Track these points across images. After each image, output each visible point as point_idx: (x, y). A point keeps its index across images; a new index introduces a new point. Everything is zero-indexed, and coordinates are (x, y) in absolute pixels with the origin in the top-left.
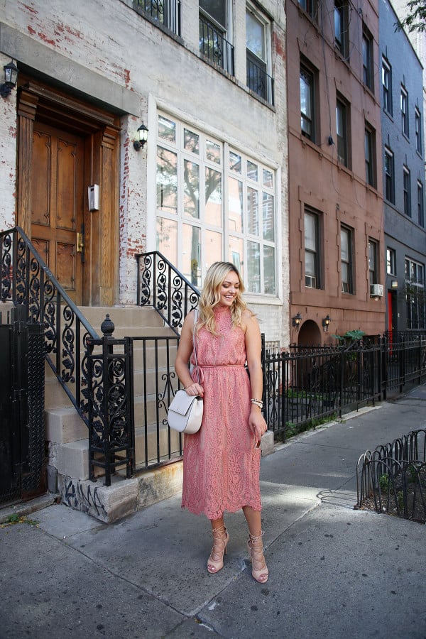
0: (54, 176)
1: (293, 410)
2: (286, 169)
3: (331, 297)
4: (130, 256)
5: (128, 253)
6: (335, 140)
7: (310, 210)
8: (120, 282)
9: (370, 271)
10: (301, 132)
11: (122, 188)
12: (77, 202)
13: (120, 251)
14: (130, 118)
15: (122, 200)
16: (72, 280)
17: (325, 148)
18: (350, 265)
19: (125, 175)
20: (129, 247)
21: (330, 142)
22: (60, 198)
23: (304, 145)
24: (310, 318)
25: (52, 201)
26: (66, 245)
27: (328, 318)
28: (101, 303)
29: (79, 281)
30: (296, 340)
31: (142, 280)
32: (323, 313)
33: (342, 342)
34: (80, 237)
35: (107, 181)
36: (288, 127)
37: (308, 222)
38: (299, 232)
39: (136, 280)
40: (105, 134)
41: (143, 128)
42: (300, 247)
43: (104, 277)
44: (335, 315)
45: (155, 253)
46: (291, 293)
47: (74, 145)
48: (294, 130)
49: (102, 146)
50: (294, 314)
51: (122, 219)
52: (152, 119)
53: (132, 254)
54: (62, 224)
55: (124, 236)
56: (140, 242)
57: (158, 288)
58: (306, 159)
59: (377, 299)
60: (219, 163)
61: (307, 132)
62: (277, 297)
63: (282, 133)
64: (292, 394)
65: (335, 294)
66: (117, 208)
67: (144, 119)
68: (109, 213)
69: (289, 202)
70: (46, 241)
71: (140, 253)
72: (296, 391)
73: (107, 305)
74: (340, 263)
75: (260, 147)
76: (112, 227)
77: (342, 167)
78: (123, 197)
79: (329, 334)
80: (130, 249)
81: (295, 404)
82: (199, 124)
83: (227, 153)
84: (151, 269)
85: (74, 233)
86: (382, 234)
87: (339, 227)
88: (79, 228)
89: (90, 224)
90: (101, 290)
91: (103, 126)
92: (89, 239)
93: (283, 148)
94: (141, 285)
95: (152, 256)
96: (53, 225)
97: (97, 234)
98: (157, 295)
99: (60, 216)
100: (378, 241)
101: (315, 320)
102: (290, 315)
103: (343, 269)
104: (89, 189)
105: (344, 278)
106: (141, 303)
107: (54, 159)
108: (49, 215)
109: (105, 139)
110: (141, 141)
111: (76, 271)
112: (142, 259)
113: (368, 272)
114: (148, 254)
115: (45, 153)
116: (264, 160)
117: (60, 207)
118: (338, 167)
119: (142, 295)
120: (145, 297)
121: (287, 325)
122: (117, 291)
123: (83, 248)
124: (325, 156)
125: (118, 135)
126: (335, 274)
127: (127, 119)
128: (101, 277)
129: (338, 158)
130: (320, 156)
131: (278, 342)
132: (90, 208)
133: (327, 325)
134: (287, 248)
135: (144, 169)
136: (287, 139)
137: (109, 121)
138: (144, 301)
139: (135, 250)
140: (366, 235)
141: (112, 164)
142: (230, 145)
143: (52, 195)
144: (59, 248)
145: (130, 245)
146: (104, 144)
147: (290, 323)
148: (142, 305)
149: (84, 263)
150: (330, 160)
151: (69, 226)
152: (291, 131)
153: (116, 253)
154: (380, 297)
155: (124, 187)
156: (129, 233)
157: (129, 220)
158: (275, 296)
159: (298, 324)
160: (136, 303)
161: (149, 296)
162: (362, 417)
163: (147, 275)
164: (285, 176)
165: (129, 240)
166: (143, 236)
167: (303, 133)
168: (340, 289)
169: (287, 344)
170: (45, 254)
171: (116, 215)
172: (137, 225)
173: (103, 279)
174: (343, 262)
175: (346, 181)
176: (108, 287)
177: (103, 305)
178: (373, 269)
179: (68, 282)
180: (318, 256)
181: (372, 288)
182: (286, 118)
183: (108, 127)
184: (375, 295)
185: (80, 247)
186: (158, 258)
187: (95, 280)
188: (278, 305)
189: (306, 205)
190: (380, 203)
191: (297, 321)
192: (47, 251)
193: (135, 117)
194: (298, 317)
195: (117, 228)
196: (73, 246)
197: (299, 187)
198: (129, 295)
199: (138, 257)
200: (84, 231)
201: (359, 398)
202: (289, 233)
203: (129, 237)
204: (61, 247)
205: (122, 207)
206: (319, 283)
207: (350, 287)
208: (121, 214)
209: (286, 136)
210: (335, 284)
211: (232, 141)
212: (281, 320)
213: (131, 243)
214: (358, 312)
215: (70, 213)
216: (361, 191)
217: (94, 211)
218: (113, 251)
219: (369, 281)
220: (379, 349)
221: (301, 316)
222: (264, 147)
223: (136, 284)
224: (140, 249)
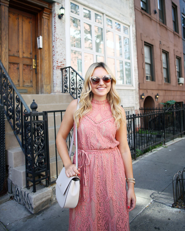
0: (20, 33)
1: (142, 139)
2: (134, 26)
3: (159, 85)
4: (58, 69)
5: (57, 68)
6: (158, 11)
7: (147, 44)
8: (54, 82)
9: (177, 72)
10: (141, 8)
11: (53, 37)
12: (32, 45)
13: (53, 67)
14: (56, 4)
15: (53, 43)
16: (31, 82)
17: (153, 15)
18: (168, 69)
19: (55, 31)
20: (57, 65)
21: (155, 12)
22: (24, 43)
23: (143, 14)
24: (149, 95)
25: (20, 45)
26: (27, 65)
27: (157, 95)
28: (44, 92)
29: (34, 82)
30: (142, 106)
31: (64, 80)
32: (155, 93)
33: (165, 106)
34: (34, 62)
35: (46, 34)
36: (135, 6)
37: (146, 50)
38: (142, 55)
39: (61, 80)
40: (44, 12)
41: (62, 8)
42: (142, 62)
43: (45, 80)
44: (161, 93)
45: (69, 67)
46: (139, 84)
47: (30, 18)
48: (138, 7)
49: (43, 18)
50: (141, 93)
51: (54, 52)
52: (67, 4)
53: (59, 68)
54: (25, 55)
55: (55, 60)
56: (63, 62)
57: (71, 84)
58: (144, 21)
59: (181, 85)
60: (101, 24)
61: (144, 8)
62: (133, 86)
63: (132, 9)
64: (141, 132)
65: (160, 83)
66: (51, 47)
67: (63, 4)
68: (47, 49)
69: (137, 41)
70: (18, 64)
71: (63, 68)
72: (143, 130)
73: (48, 93)
74: (162, 68)
75: (121, 16)
76: (49, 56)
77: (162, 24)
78: (54, 41)
79: (158, 102)
80: (58, 66)
81: (143, 137)
82: (91, 5)
83: (105, 19)
84: (68, 75)
85: (32, 59)
86: (182, 54)
87: (162, 52)
88: (34, 57)
89: (38, 55)
90: (45, 86)
91: (43, 8)
92: (38, 62)
93: (133, 16)
94: (64, 83)
95: (68, 69)
96: (21, 56)
97: (42, 59)
98: (71, 87)
99: (24, 52)
100: (181, 58)
101: (151, 96)
102: (139, 94)
103: (164, 72)
104: (38, 38)
105: (165, 75)
106: (64, 92)
107: (20, 25)
108: (19, 52)
109: (44, 14)
110: (61, 14)
111: (33, 77)
112: (64, 70)
113: (176, 72)
114: (66, 68)
115: (16, 23)
116: (123, 22)
117: (24, 48)
118: (160, 24)
119: (64, 87)
120: (66, 89)
121: (138, 99)
122: (52, 86)
123: (36, 66)
124: (153, 19)
125: (50, 12)
126: (161, 74)
127: (54, 4)
128: (44, 80)
129: (160, 20)
130: (151, 19)
131: (134, 107)
132: (38, 47)
133: (157, 98)
134: (137, 63)
135: (63, 28)
136: (134, 12)
137: (46, 6)
138: (66, 91)
139: (60, 66)
140: (174, 55)
141: (48, 26)
142: (106, 15)
143: (20, 42)
144: (24, 67)
145: (58, 64)
146: (44, 17)
147: (139, 98)
148: (65, 93)
149: (36, 73)
150: (156, 21)
151: (29, 56)
152: (136, 8)
153: (51, 68)
154: (182, 84)
155: (54, 36)
156: (57, 58)
157: (57, 52)
158: (132, 85)
159: (143, 98)
160: (61, 91)
161: (67, 88)
162: (176, 144)
163: (66, 78)
164: (134, 29)
165: (57, 61)
166: (64, 59)
167: (142, 9)
168: (163, 81)
169: (138, 108)
170: (17, 70)
171: (51, 50)
172: (61, 54)
173: (45, 81)
174: (164, 68)
175: (164, 31)
176: (48, 85)
177: (46, 93)
178: (179, 71)
179: (29, 83)
180: (152, 66)
181: (178, 79)
182: (133, 2)
183: (45, 9)
184: (180, 82)
185: (34, 66)
186: (71, 70)
187: (42, 81)
188: (133, 90)
189: (145, 42)
190: (181, 40)
191: (143, 97)
192: (18, 69)
193: (58, 3)
194: (143, 95)
195: (52, 56)
196: (31, 65)
197: (141, 34)
198: (58, 88)
199: (62, 69)
200: (36, 59)
201: (174, 134)
202: (137, 55)
203: (57, 60)
204: (25, 66)
205: (54, 46)
206: (153, 78)
207: (168, 80)
208: (53, 49)
209: (134, 10)
210: (160, 78)
211: (108, 13)
212: (135, 97)
213: (58, 63)
214: (172, 91)
215: (29, 50)
216: (171, 35)
217: (40, 49)
218: (50, 67)
219: (177, 76)
220: (183, 109)
221: (145, 94)
222: (123, 15)
223: (61, 82)
224: (63, 66)
